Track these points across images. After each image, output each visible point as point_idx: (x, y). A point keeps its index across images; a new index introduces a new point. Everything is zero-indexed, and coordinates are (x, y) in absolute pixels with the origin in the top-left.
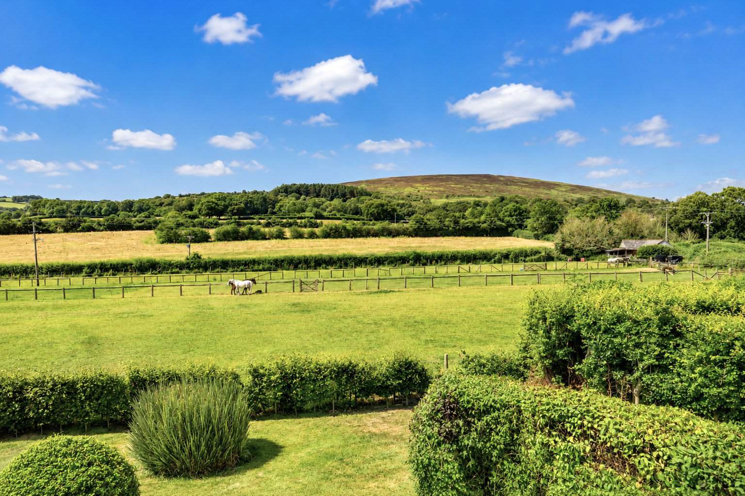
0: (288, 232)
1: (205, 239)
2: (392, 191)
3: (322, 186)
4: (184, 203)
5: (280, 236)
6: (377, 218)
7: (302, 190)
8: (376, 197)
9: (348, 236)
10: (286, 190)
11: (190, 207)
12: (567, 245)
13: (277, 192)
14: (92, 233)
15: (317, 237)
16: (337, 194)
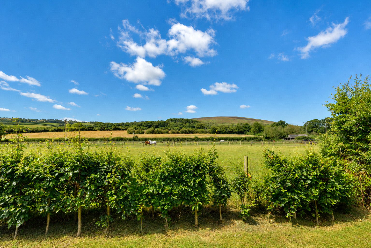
0: (170, 131)
1: (143, 133)
2: (205, 121)
3: (182, 119)
4: (139, 124)
5: (167, 133)
6: (200, 128)
7: (176, 120)
8: (200, 123)
9: (190, 133)
10: (172, 120)
11: (141, 125)
12: (268, 136)
13: (168, 120)
14: (108, 131)
15: (179, 133)
16: (187, 122)
